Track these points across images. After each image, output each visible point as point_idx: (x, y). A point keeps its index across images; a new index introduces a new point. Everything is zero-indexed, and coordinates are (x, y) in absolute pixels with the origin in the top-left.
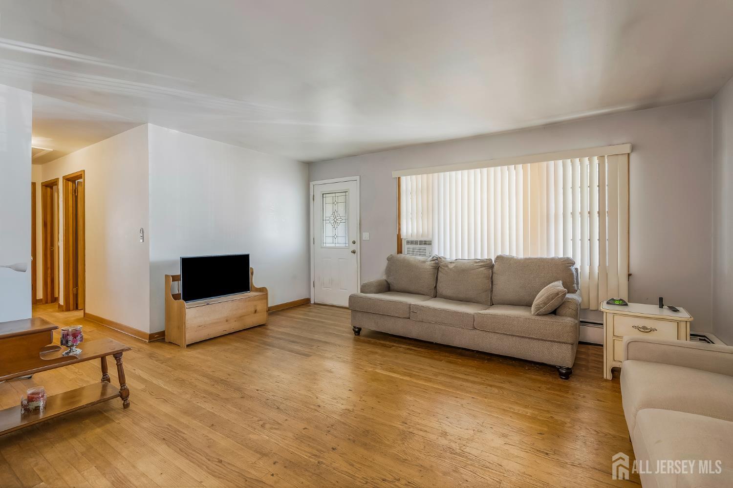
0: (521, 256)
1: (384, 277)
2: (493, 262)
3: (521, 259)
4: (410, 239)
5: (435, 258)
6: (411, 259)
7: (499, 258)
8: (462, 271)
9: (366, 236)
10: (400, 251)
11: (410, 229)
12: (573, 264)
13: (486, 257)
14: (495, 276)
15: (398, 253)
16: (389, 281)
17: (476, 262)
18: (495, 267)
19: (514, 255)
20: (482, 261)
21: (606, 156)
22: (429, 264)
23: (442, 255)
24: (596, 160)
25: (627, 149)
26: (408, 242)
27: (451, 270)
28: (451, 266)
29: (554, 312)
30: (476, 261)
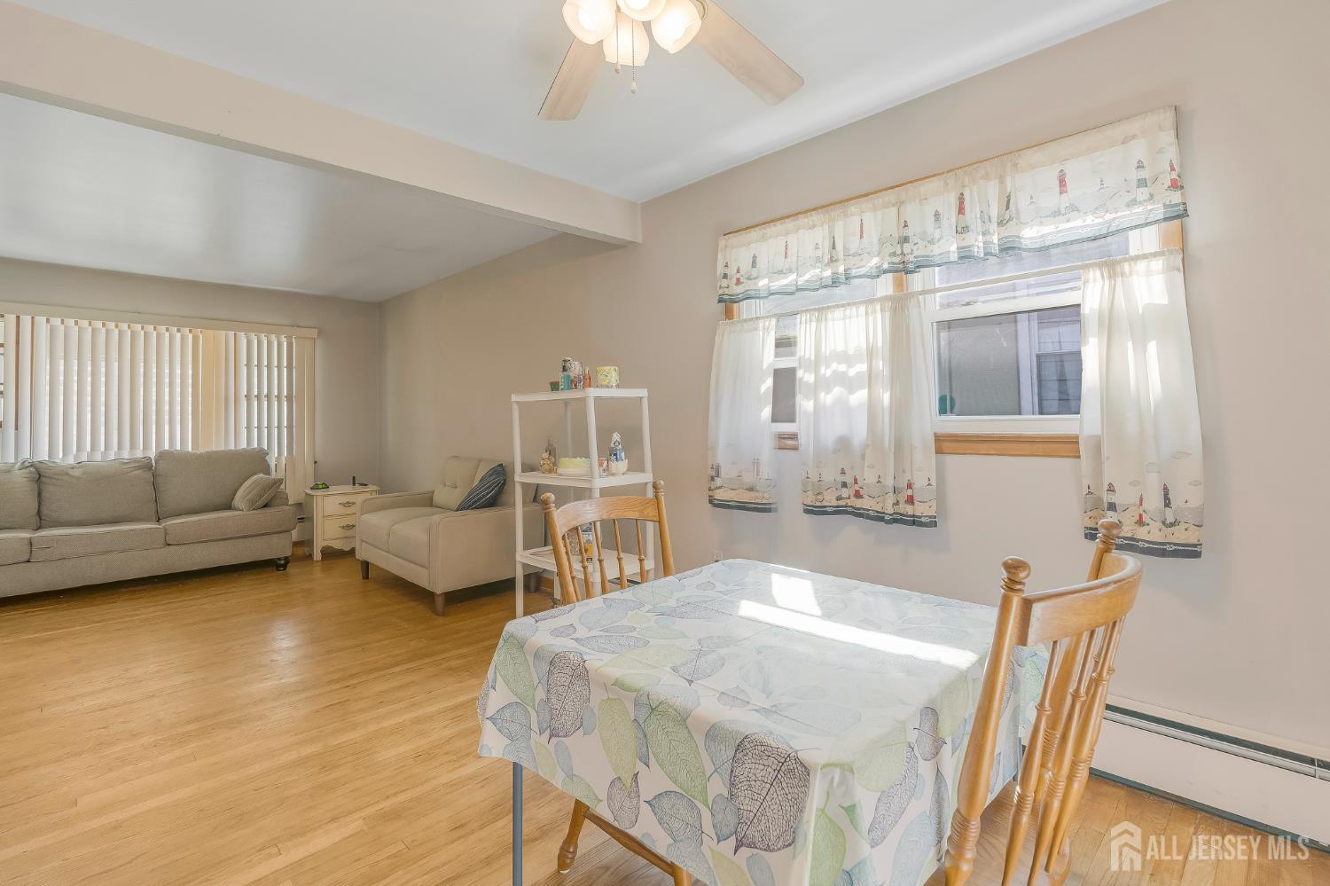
2: (153, 461)
5: (28, 464)
7: (162, 455)
12: (268, 453)
13: (140, 455)
17: (125, 464)
18: (157, 468)
20: (135, 461)
21: (294, 337)
24: (283, 339)
25: (314, 333)
27: (74, 478)
29: (267, 505)
30: (122, 462)
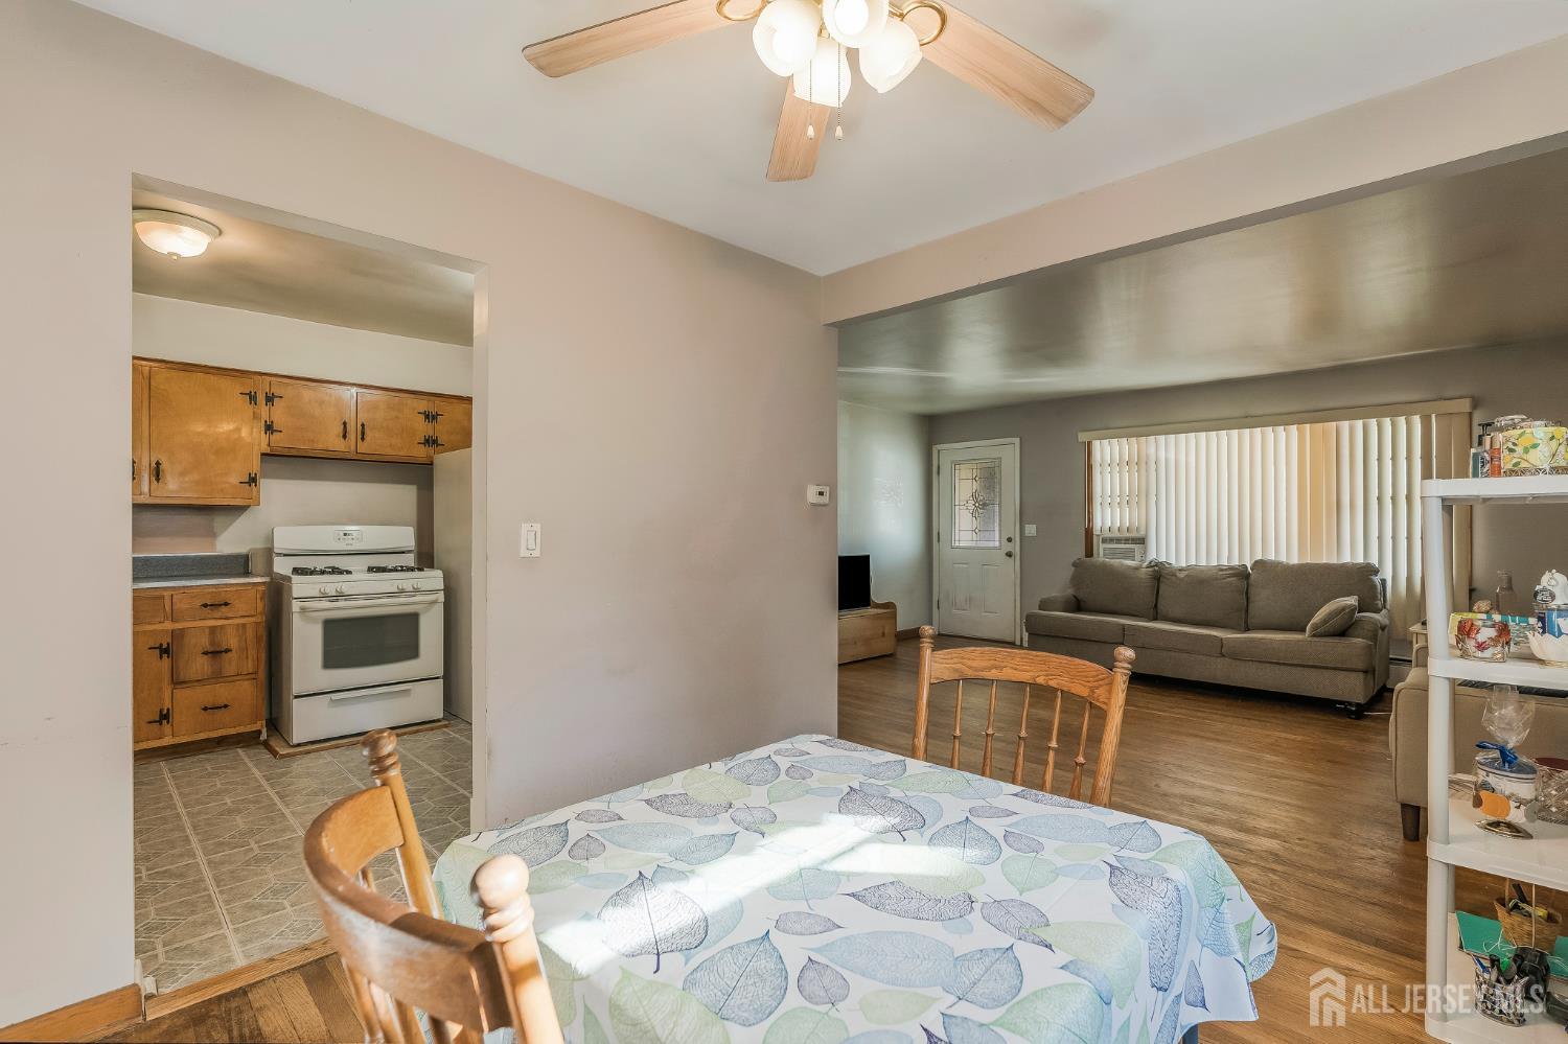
0: (1295, 560)
1: (1070, 591)
2: (1249, 569)
3: (1293, 565)
4: (1108, 535)
5: (1153, 564)
6: (1116, 564)
7: (1258, 564)
8: (1198, 582)
9: (1031, 530)
10: (1089, 553)
11: (1108, 517)
12: (1376, 572)
13: (1235, 562)
14: (1252, 591)
15: (1087, 556)
16: (1081, 596)
17: (1222, 570)
18: (1252, 577)
19: (1283, 559)
20: (1231, 568)
21: (1433, 416)
22: (1144, 573)
23: (1163, 559)
24: (1417, 420)
25: (1465, 405)
26: (1104, 541)
27: (1182, 580)
28: (1182, 575)
29: (1343, 633)
30: (1220, 568)
